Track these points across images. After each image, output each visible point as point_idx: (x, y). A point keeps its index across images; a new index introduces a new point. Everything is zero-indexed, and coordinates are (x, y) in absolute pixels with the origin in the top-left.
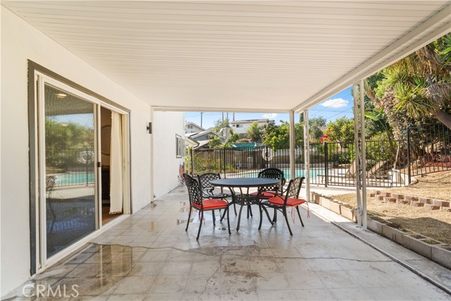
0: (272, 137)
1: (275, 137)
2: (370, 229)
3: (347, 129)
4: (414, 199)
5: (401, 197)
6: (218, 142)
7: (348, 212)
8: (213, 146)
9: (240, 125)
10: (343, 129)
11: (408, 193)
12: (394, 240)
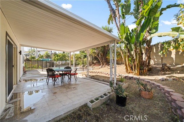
0: (56, 57)
1: (57, 57)
2: (89, 78)
3: (77, 56)
4: (94, 72)
5: (92, 72)
6: (34, 58)
7: (84, 76)
8: (31, 59)
9: (40, 51)
10: (76, 56)
11: (93, 71)
12: (93, 79)
